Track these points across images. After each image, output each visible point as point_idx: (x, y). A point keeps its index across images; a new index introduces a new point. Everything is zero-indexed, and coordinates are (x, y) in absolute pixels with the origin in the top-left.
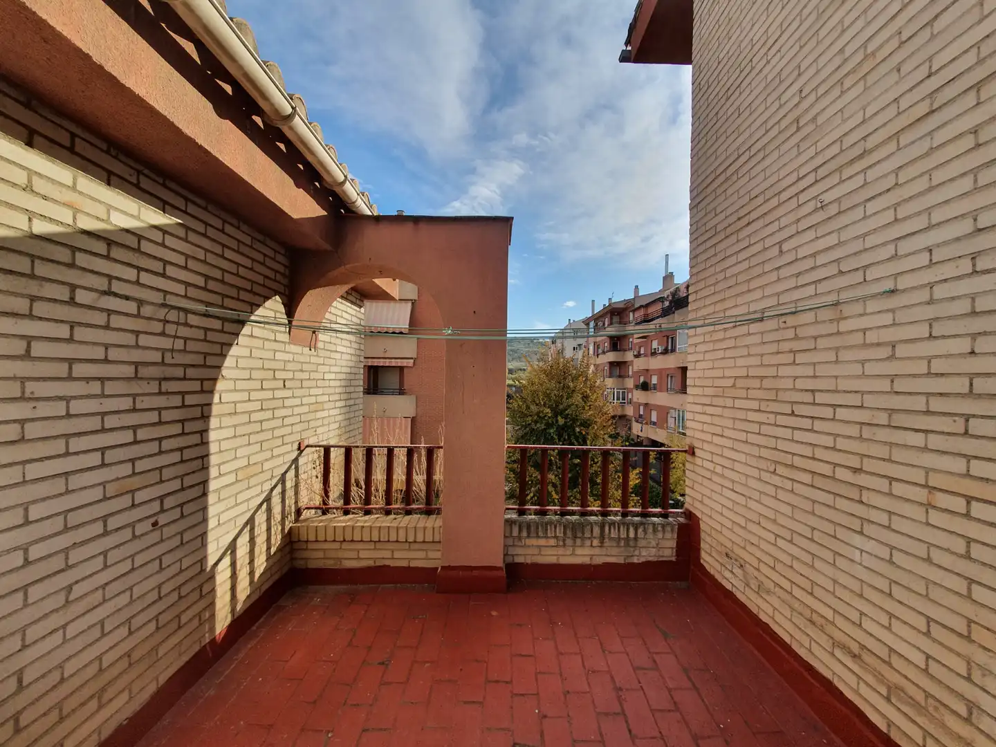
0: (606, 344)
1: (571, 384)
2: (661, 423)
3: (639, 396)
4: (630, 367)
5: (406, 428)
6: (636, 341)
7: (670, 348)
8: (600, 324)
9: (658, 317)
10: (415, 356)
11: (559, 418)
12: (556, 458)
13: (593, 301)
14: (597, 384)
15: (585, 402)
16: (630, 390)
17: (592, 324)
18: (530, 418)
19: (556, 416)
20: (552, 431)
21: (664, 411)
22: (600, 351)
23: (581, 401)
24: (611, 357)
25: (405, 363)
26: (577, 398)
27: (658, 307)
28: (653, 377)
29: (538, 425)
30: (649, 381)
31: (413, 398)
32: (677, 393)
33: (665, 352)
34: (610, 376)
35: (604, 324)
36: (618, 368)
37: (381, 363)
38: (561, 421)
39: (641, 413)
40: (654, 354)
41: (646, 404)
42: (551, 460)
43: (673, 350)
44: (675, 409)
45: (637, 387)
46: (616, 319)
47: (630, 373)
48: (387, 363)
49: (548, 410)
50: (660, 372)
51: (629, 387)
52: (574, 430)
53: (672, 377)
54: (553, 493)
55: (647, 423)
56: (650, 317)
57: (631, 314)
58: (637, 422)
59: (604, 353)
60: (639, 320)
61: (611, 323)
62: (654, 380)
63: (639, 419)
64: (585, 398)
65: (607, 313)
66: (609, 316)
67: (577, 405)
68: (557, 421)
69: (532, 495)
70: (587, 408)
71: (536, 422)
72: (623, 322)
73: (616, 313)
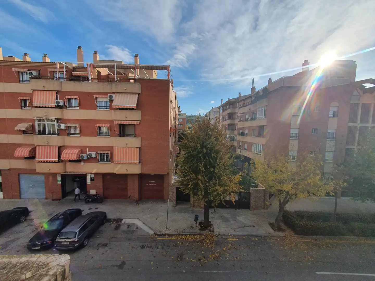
0: (227, 117)
1: (210, 133)
2: (249, 149)
3: (240, 138)
4: (236, 126)
5: (137, 153)
6: (239, 115)
7: (254, 118)
8: (225, 108)
9: (249, 105)
10: (140, 120)
11: (204, 149)
12: (202, 168)
13: (222, 100)
14: (223, 133)
15: (217, 142)
16: (236, 135)
17: (221, 108)
18: (190, 149)
19: (203, 148)
20: (200, 155)
21: (250, 144)
22: (224, 119)
23: (215, 141)
24: (228, 122)
25: (135, 123)
26: (213, 140)
27: (249, 100)
28: (246, 130)
29: (194, 152)
30: (244, 132)
31: (140, 139)
32: (256, 137)
33: (252, 119)
34: (228, 130)
35: (226, 108)
36: (231, 126)
37: (125, 122)
38: (205, 151)
39: (240, 145)
40: (247, 120)
41: (242, 141)
42: (200, 169)
43: (255, 118)
44: (255, 144)
45: (239, 134)
46: (231, 106)
47: (236, 128)
48: (128, 122)
49: (199, 145)
50: (249, 128)
51: (236, 134)
52: (211, 154)
53: (254, 130)
54: (201, 184)
55: (242, 149)
56: (246, 105)
57: (238, 104)
58: (239, 148)
59: (226, 120)
60: (241, 106)
61: (229, 108)
62: (247, 131)
63: (240, 147)
64: (217, 140)
65: (227, 104)
66: (228, 105)
67: (212, 143)
68: (203, 150)
69: (191, 185)
70: (218, 144)
71: (193, 151)
72: (234, 107)
73: (231, 104)
